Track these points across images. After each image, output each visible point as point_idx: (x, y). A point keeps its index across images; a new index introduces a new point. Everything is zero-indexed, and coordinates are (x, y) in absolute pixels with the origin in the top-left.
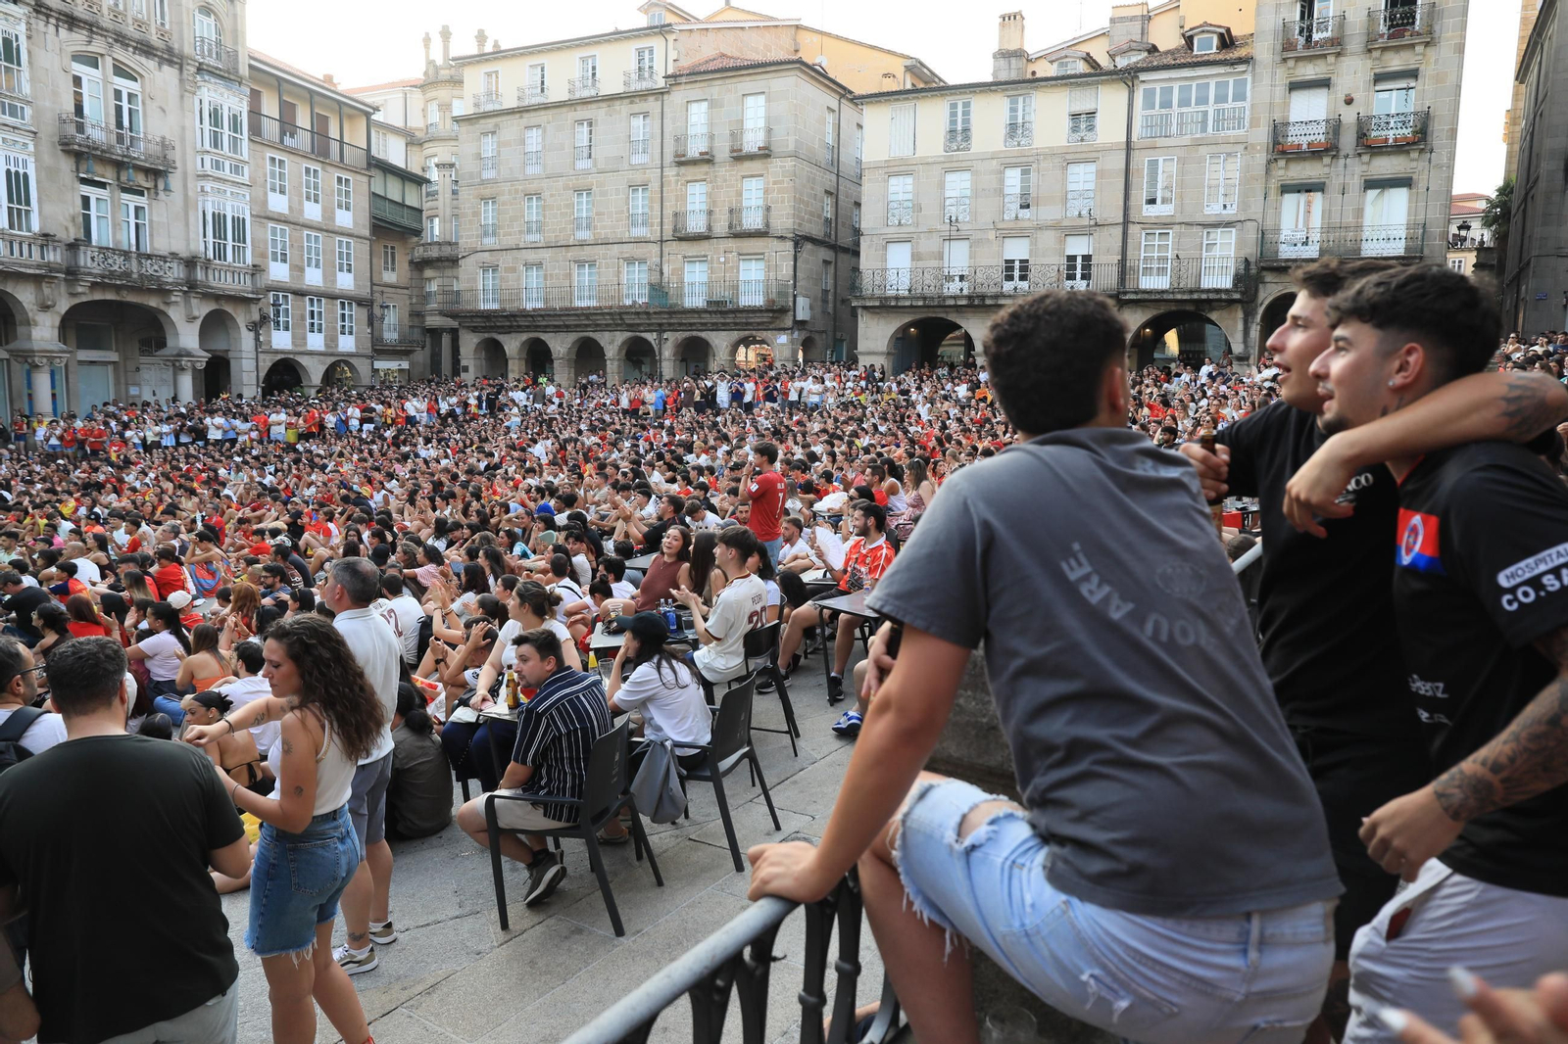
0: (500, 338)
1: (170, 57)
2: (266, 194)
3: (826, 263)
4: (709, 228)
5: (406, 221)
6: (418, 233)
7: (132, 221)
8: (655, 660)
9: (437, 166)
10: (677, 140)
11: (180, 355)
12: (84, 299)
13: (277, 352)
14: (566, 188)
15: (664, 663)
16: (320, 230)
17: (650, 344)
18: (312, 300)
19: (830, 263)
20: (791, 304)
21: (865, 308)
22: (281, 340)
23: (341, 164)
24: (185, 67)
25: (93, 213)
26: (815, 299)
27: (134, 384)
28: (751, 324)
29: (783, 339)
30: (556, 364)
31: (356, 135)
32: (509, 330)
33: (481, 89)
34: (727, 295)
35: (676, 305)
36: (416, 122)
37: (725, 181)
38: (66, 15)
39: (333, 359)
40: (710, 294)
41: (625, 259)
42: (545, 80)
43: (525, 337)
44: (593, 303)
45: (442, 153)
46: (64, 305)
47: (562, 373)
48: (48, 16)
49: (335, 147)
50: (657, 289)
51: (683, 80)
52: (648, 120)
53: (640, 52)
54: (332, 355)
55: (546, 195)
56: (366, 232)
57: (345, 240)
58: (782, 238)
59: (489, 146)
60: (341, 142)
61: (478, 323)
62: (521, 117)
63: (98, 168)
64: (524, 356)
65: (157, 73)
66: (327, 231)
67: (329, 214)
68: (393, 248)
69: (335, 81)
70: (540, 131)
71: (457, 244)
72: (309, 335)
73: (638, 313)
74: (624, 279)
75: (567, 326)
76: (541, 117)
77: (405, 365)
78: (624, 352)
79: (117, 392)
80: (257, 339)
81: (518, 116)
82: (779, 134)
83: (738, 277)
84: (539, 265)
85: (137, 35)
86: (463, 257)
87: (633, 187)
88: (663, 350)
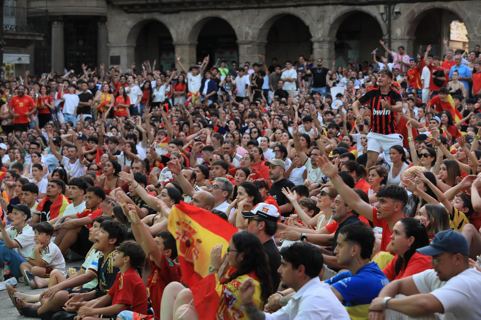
0: (165, 19)
17: (373, 19)
30: (243, 50)
43: (199, 16)
64: (196, 42)
77: (25, 59)
78: (335, 31)
88: (393, 27)
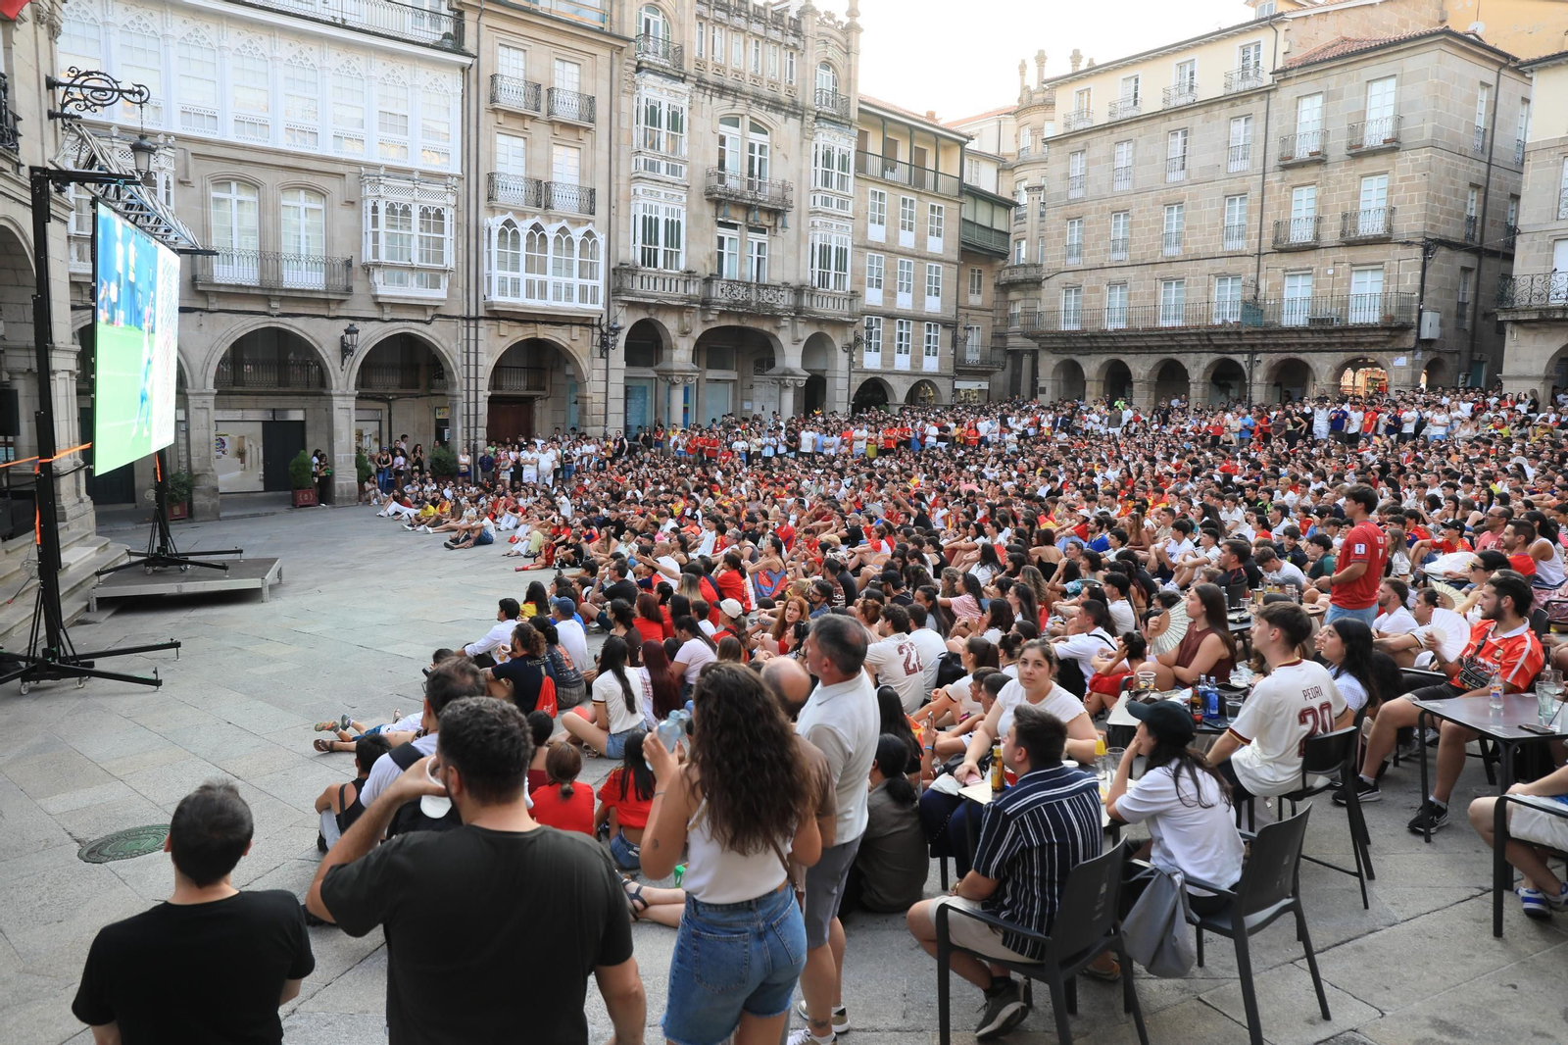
0: (1080, 359)
1: (795, 110)
2: (867, 225)
3: (1465, 270)
4: (1317, 237)
5: (993, 244)
6: (1004, 256)
7: (755, 256)
8: (1173, 766)
9: (1027, 189)
10: (1284, 141)
11: (784, 374)
12: (713, 325)
13: (867, 372)
14: (1156, 202)
15: (1185, 772)
16: (913, 256)
17: (1239, 366)
18: (901, 323)
19: (1470, 270)
20: (1415, 320)
21: (1516, 322)
22: (872, 361)
23: (936, 194)
24: (806, 117)
25: (726, 251)
26: (1448, 314)
27: (748, 400)
28: (1362, 344)
29: (1402, 361)
30: (1136, 386)
31: (950, 165)
32: (1088, 352)
33: (1072, 108)
34: (1334, 311)
35: (1273, 323)
36: (1009, 148)
37: (1340, 182)
38: (718, 86)
39: (917, 379)
40: (1314, 311)
41: (1216, 276)
42: (1139, 92)
43: (1104, 358)
44: (1179, 323)
45: (1032, 176)
46: (698, 332)
47: (1142, 397)
48: (705, 89)
49: (930, 177)
50: (1252, 306)
51: (1295, 73)
52: (1250, 123)
53: (1245, 50)
54: (916, 375)
55: (1134, 211)
56: (955, 257)
57: (935, 265)
58: (1408, 244)
59: (1077, 166)
60: (936, 172)
61: (1059, 343)
62: (1112, 133)
63: (732, 212)
64: (1103, 378)
65: (783, 125)
66: (919, 257)
67: (921, 241)
68: (980, 271)
69: (937, 117)
70: (1131, 146)
71: (1041, 265)
72: (897, 356)
73: (1228, 334)
74: (1215, 296)
75: (1150, 347)
76: (1132, 131)
77: (985, 385)
78: (1210, 375)
79: (734, 407)
80: (850, 360)
81: (1108, 132)
82: (1412, 123)
83: (1349, 290)
84: (1123, 284)
85: (770, 95)
86: (1047, 278)
87: (1230, 197)
88: (1254, 373)
